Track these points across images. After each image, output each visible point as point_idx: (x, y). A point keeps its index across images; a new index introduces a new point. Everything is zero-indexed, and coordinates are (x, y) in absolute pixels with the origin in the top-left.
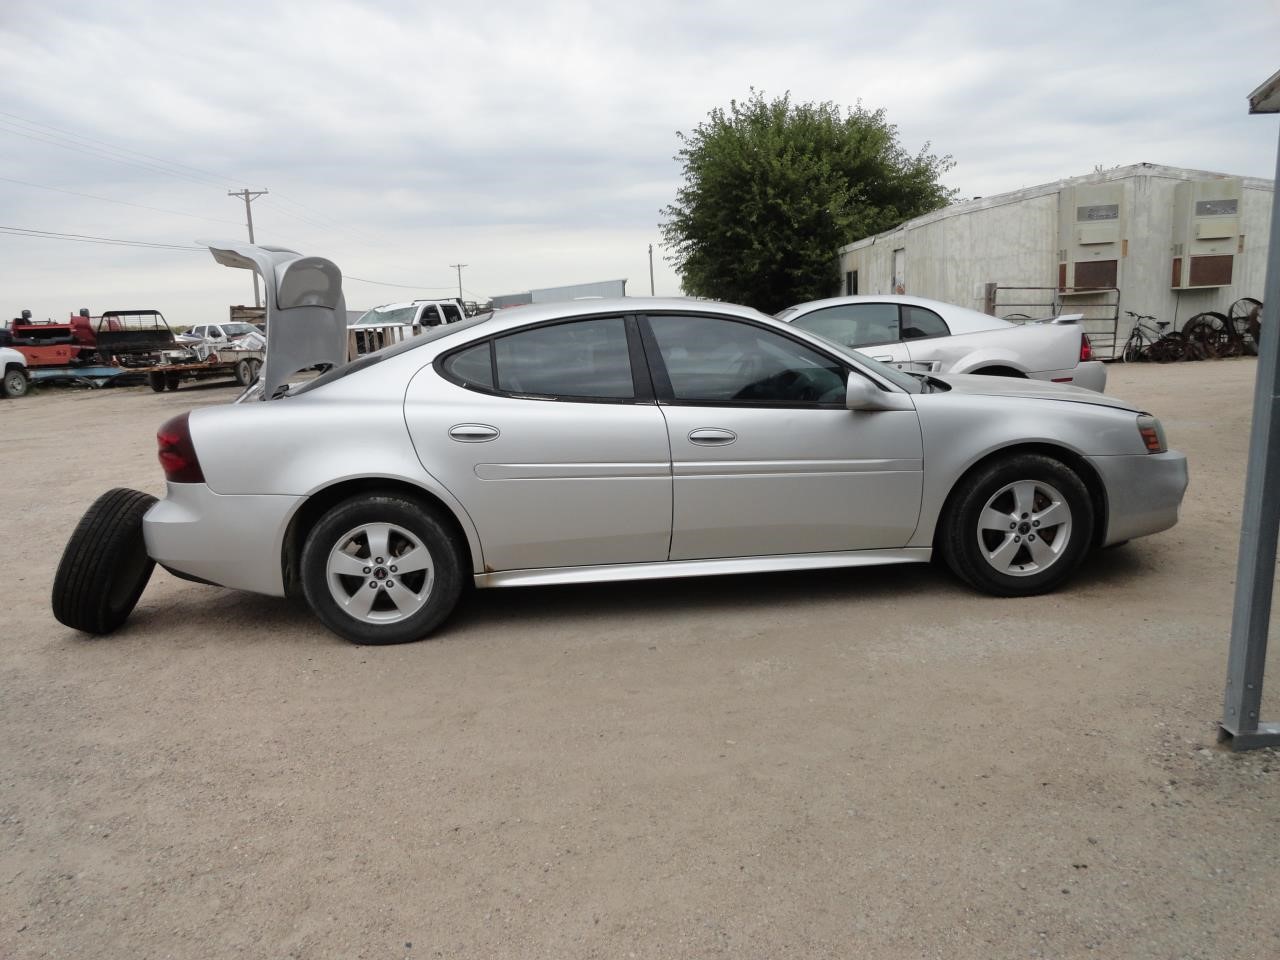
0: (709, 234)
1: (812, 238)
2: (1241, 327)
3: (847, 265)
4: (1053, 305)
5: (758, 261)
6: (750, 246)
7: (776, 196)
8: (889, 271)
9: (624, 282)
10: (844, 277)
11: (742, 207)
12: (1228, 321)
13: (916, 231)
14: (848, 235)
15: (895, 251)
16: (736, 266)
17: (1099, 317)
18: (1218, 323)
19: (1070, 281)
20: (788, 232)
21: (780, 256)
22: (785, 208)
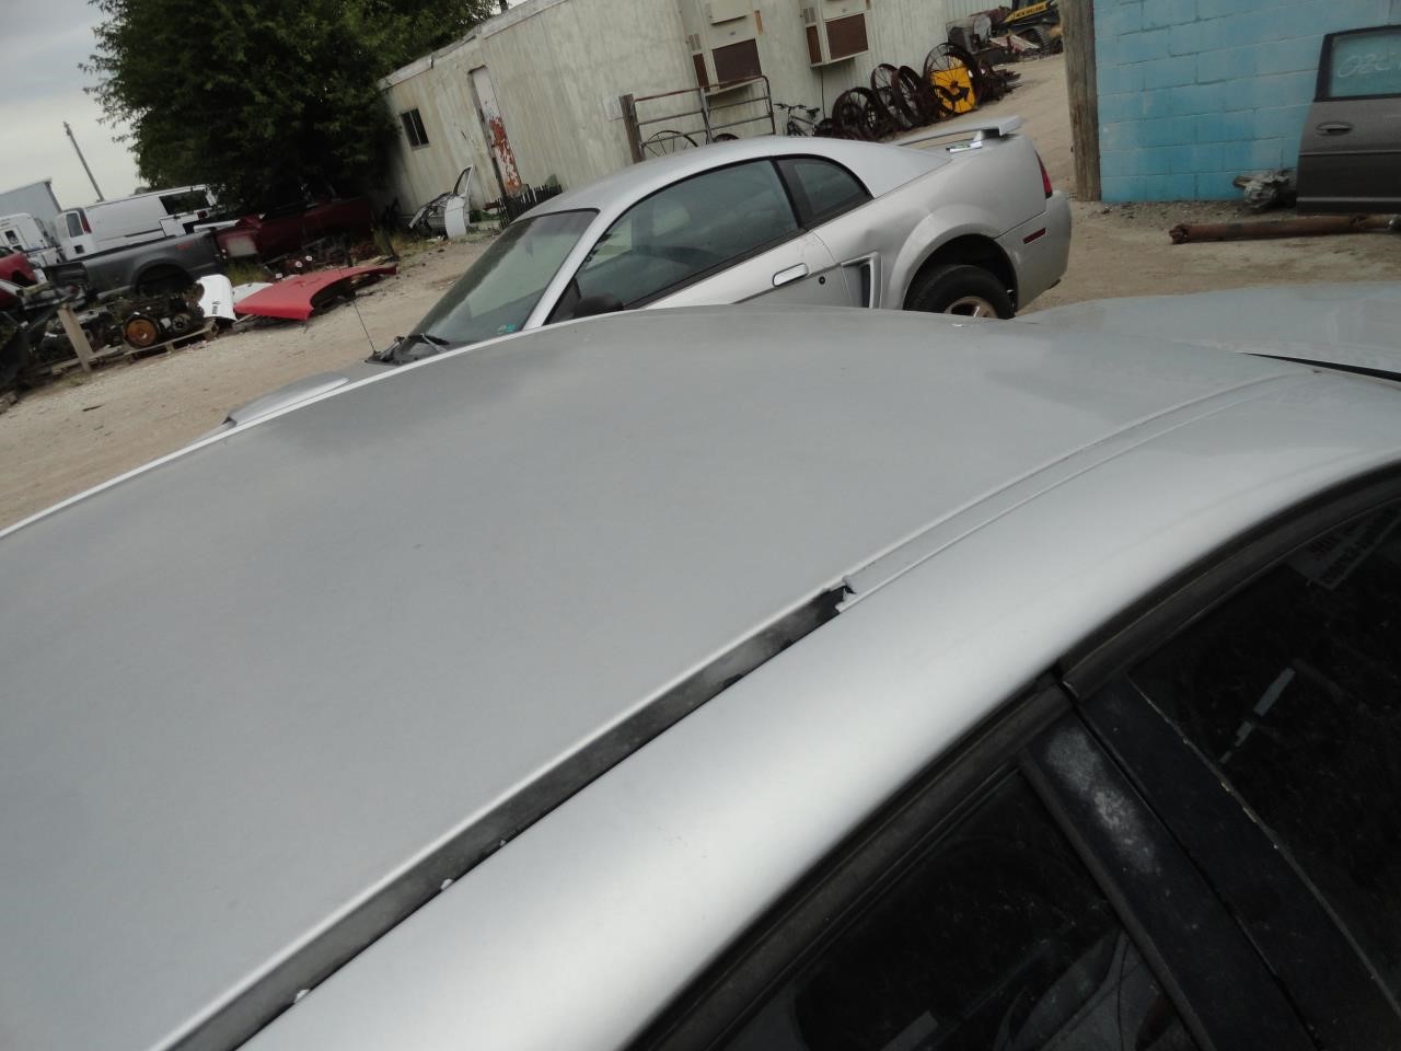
0: (176, 91)
1: (335, 73)
2: (885, 99)
3: (399, 103)
4: (702, 111)
5: (269, 120)
6: (250, 100)
7: (262, 17)
8: (469, 100)
9: (48, 184)
10: (400, 122)
11: (215, 41)
12: (872, 94)
13: (498, 39)
14: (385, 60)
15: (471, 72)
16: (235, 133)
17: (749, 117)
18: (863, 100)
19: (713, 77)
20: (299, 69)
21: (299, 107)
22: (282, 33)
